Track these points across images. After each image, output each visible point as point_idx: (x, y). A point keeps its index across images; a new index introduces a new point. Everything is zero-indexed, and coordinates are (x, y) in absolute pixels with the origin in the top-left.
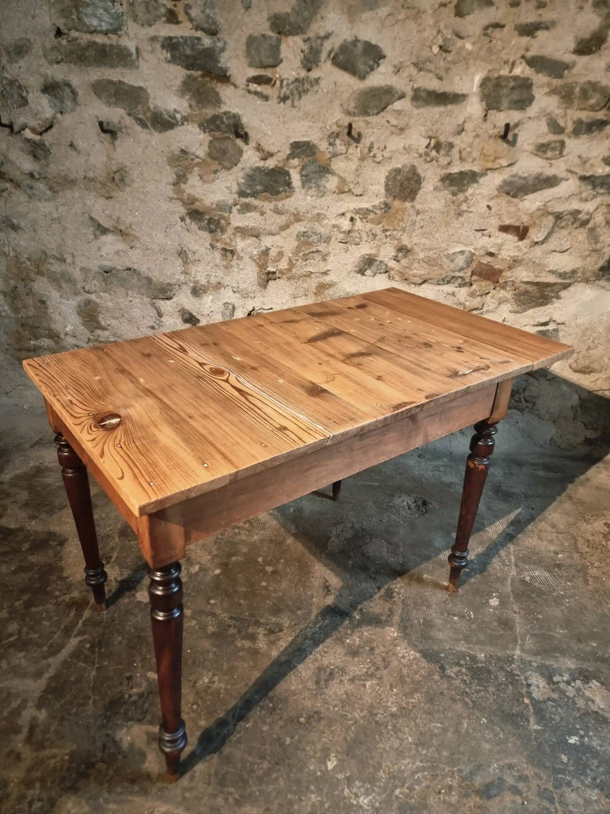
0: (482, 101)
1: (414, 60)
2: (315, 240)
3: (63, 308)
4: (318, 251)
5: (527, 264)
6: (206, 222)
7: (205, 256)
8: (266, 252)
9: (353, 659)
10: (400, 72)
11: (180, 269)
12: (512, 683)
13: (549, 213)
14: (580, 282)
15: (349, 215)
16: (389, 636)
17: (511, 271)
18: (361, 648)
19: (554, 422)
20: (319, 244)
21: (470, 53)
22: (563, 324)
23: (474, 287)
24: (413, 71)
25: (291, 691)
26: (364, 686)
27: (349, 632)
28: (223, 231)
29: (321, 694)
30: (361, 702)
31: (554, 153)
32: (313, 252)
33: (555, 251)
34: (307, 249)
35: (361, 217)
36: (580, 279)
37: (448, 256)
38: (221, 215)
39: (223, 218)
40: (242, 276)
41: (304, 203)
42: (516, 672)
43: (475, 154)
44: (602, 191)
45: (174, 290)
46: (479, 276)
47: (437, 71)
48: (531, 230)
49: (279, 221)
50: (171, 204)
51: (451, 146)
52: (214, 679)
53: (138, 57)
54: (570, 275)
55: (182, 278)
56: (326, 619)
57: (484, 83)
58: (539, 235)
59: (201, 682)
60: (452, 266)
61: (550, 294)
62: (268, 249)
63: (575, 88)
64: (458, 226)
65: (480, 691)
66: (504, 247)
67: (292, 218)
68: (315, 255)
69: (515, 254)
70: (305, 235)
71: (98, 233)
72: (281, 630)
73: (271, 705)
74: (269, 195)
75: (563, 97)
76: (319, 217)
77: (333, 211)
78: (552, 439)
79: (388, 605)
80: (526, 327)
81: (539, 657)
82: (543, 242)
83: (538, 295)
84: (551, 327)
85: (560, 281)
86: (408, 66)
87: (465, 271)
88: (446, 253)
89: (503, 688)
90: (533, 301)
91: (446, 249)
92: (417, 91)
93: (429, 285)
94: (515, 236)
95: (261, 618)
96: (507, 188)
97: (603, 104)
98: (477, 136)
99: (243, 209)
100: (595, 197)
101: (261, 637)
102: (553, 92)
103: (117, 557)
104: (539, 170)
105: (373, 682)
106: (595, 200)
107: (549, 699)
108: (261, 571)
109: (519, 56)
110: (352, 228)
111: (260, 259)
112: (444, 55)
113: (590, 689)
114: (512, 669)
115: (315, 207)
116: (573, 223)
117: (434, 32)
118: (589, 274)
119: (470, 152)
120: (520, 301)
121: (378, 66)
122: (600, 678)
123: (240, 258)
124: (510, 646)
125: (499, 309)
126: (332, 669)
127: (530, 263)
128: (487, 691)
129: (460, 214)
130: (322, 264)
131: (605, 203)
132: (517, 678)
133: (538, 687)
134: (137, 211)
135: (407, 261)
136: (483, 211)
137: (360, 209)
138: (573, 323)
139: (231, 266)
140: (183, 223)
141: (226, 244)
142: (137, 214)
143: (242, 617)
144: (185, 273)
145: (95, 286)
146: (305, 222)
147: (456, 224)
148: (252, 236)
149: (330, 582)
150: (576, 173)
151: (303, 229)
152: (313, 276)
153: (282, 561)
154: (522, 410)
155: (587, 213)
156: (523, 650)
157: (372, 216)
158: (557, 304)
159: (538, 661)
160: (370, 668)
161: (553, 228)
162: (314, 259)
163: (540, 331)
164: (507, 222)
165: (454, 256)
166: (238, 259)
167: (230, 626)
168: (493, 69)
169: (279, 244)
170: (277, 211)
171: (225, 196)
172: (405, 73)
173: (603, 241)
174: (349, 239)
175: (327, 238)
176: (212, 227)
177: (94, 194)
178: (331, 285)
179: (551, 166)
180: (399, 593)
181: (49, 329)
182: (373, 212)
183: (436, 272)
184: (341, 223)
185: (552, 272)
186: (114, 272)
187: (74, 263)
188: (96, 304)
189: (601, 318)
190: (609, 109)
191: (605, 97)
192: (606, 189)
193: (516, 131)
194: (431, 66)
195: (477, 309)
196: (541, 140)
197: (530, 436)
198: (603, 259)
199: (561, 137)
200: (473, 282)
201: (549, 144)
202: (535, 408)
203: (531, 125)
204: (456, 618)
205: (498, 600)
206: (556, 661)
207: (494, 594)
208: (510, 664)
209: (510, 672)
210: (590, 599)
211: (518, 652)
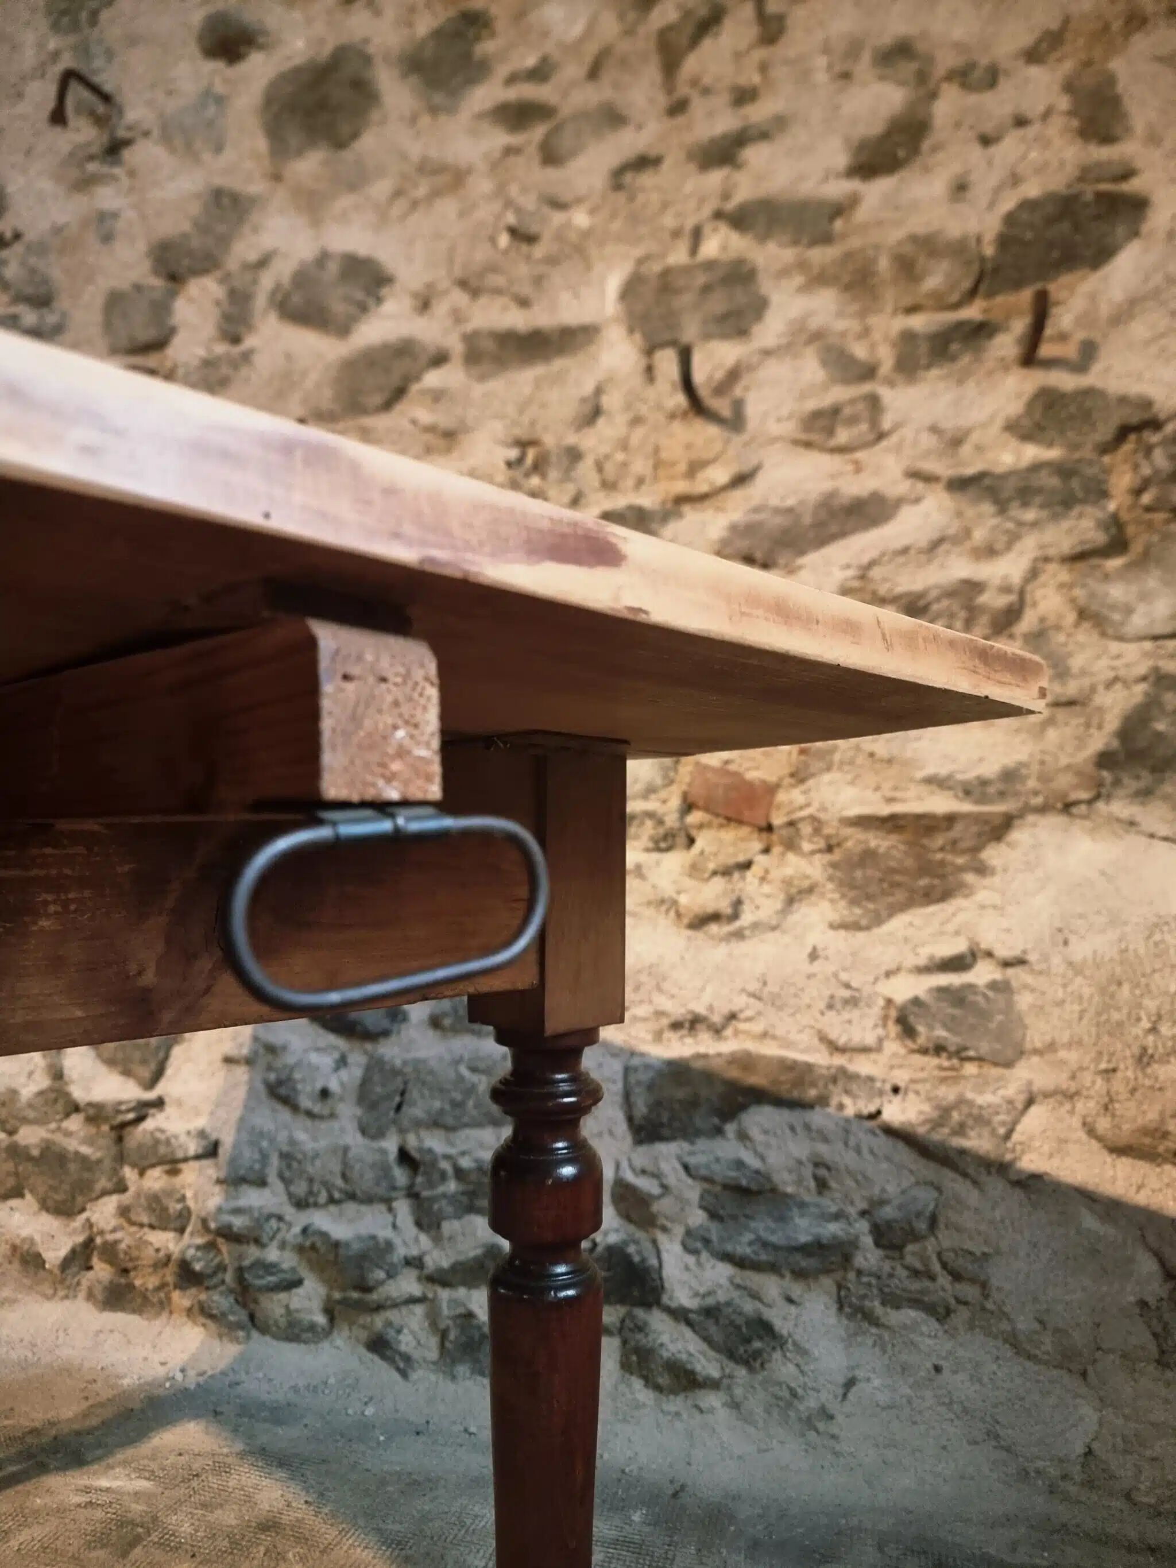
0: (631, 331)
1: (458, 272)
5: (852, 762)
10: (431, 307)
14: (1043, 810)
17: (803, 787)
19: (1084, 1374)
21: (586, 234)
22: (1020, 962)
23: (700, 845)
24: (459, 298)
31: (856, 430)
36: (1038, 800)
43: (640, 466)
44: (1030, 515)
47: (515, 288)
51: (574, 455)
54: (1000, 786)
57: (629, 291)
61: (949, 857)
63: (874, 261)
75: (848, 288)
78: (1089, 1452)
80: (892, 980)
83: (909, 863)
84: (982, 974)
85: (967, 807)
86: (446, 291)
87: (663, 794)
90: (898, 885)
92: (471, 339)
96: (743, 545)
97: (967, 284)
98: (637, 421)
100: (1013, 538)
102: (819, 279)
104: (827, 486)
106: (1018, 546)
109: (707, 211)
112: (524, 248)
117: (497, 206)
118: (1064, 782)
119: (625, 465)
120: (853, 887)
121: (379, 300)
125: (793, 919)
127: (860, 760)
131: (1052, 552)
138: (1056, 960)
150: (938, 480)
154: (941, 1313)
155: (1006, 589)
158: (984, 891)
163: (945, 991)
168: (647, 257)
172: (441, 308)
173: (1083, 672)
179: (857, 470)
185: (938, 783)
189: (1157, 937)
190: (990, 295)
191: (968, 263)
192: (1042, 507)
193: (738, 391)
194: (498, 280)
195: (715, 917)
196: (812, 405)
197: (997, 1437)
198: (1100, 727)
199: (866, 388)
200: (694, 833)
201: (835, 411)
202: (989, 1305)
203: (775, 370)
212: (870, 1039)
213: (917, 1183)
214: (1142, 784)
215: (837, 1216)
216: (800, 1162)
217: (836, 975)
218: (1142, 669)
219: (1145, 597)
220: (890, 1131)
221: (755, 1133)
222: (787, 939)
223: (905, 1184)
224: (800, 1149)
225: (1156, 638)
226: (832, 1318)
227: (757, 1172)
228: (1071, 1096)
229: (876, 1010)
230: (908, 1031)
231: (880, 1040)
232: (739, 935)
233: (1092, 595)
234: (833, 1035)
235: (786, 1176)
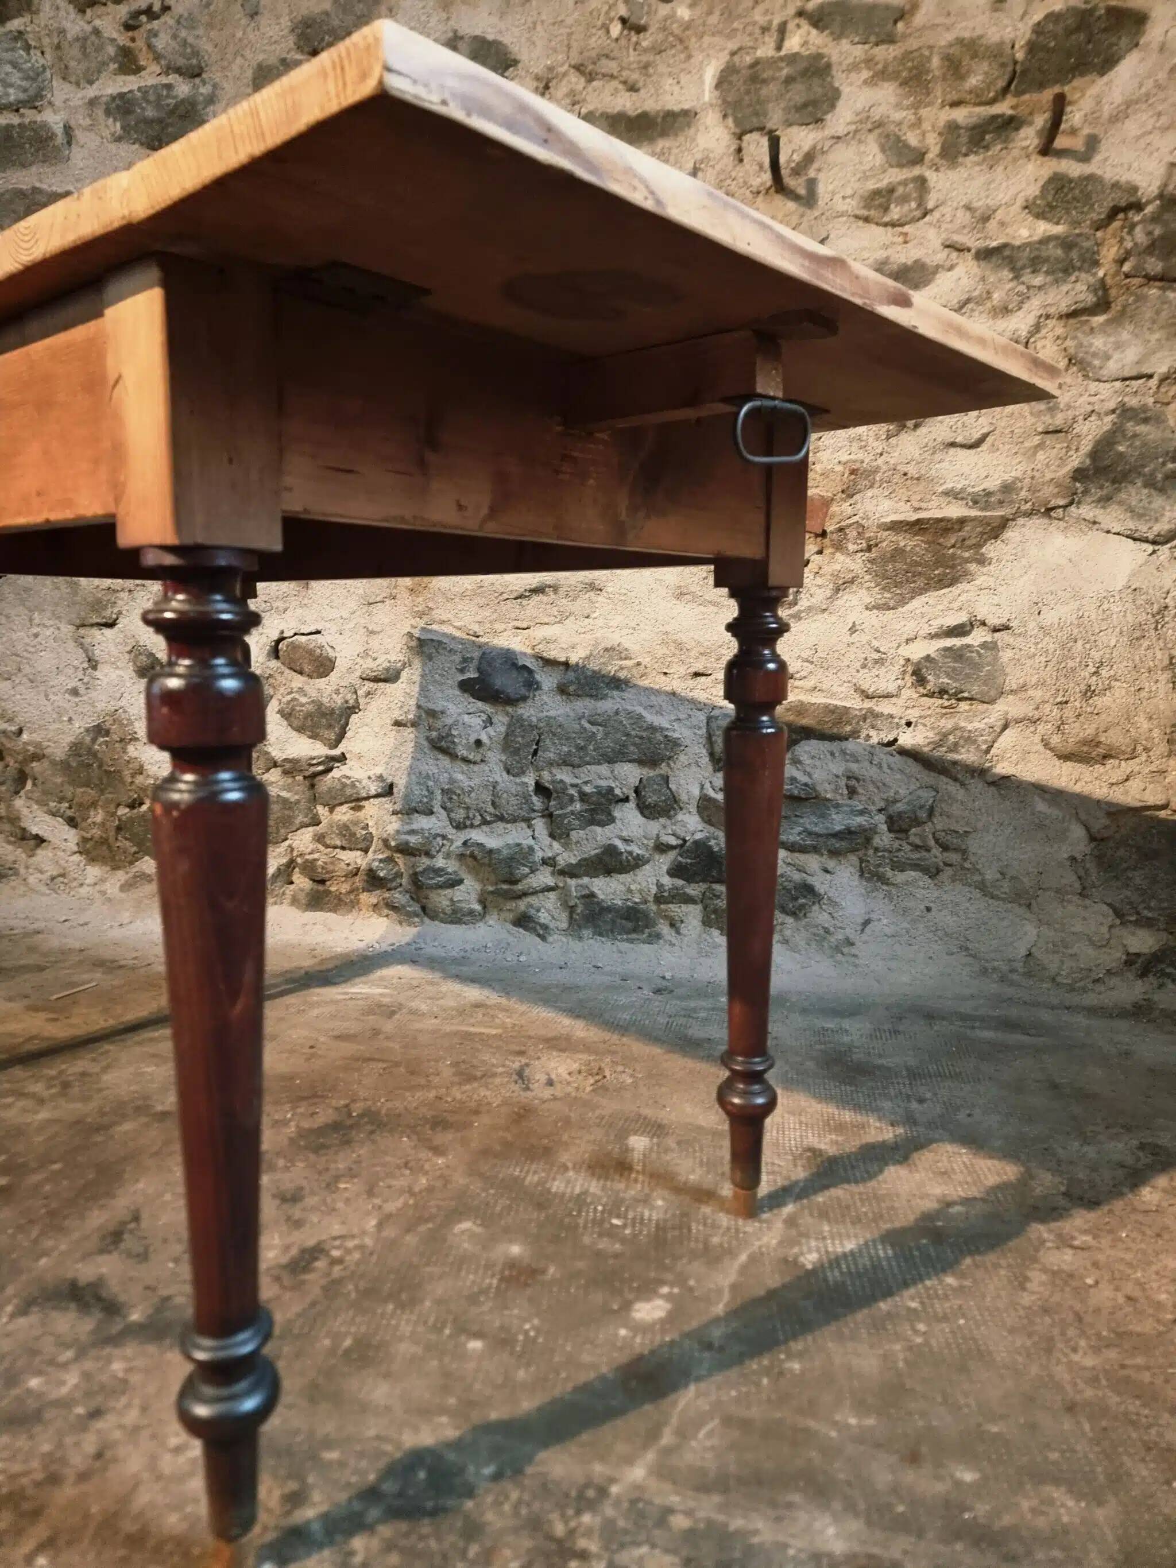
0: (725, 116)
1: (575, 57)
5: (889, 480)
10: (552, 90)
14: (1029, 514)
17: (852, 500)
19: (1029, 906)
21: (688, 26)
22: (1006, 628)
24: (576, 81)
31: (906, 208)
33: (953, 445)
36: (1029, 506)
44: (1038, 280)
45: (120, 603)
47: (625, 73)
53: (69, 143)
54: (999, 496)
57: (722, 82)
61: (959, 552)
63: (929, 59)
66: (827, 443)
69: (853, 457)
75: (904, 83)
78: (1029, 954)
80: (912, 646)
81: (716, 1499)
83: (928, 557)
85: (974, 513)
86: (565, 74)
90: (920, 574)
97: (1001, 84)
100: (1024, 299)
102: (881, 75)
104: (883, 253)
106: (1027, 305)
109: (791, 10)
112: (634, 37)
118: (1047, 491)
120: (885, 577)
124: (621, 1449)
125: (838, 603)
127: (896, 478)
131: (1052, 310)
138: (1032, 625)
150: (969, 250)
154: (933, 872)
156: (662, 1472)
158: (983, 577)
159: (702, 1514)
163: (947, 649)
168: (740, 49)
172: (560, 90)
173: (1069, 407)
179: (906, 242)
180: (335, 1262)
185: (953, 495)
189: (1105, 606)
190: (1019, 93)
191: (1003, 65)
192: (1047, 273)
193: (812, 173)
194: (612, 66)
196: (872, 185)
197: (967, 949)
198: (1077, 450)
199: (917, 171)
201: (891, 190)
202: (967, 865)
203: (842, 154)
204: (475, 1345)
205: (668, 1306)
206: (778, 1519)
207: (665, 1290)
208: (579, 1512)
209: (559, 1542)
210: (1012, 1331)
211: (638, 1473)
212: (892, 688)
213: (921, 787)
214: (1105, 492)
215: (862, 813)
216: (837, 776)
217: (869, 643)
218: (1112, 405)
219: (1119, 346)
220: (904, 752)
221: (805, 758)
222: (834, 618)
223: (913, 787)
224: (838, 767)
225: (1125, 379)
226: (856, 881)
227: (806, 785)
228: (1035, 722)
229: (897, 669)
230: (920, 680)
231: (900, 688)
232: (797, 617)
233: (1081, 345)
234: (865, 687)
235: (828, 787)
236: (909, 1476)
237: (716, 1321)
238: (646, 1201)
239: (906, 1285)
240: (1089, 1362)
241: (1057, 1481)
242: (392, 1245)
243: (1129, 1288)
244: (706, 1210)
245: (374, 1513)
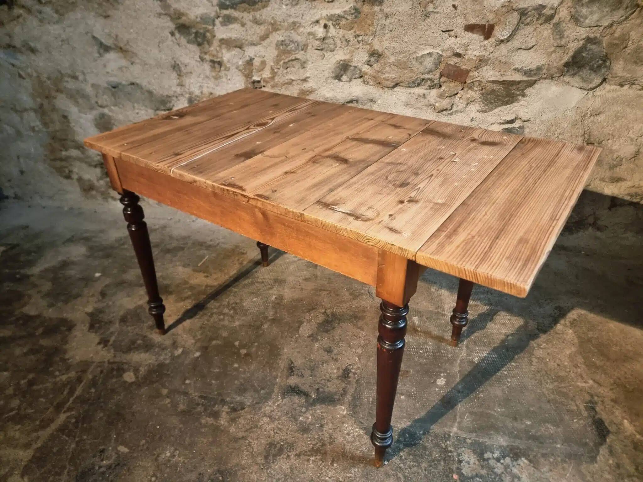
2: (293, 48)
3: (82, 121)
4: (297, 59)
5: (493, 63)
6: (193, 35)
7: (196, 68)
8: (250, 62)
9: (303, 435)
11: (175, 82)
12: (444, 459)
13: (514, 10)
14: (545, 79)
15: (322, 23)
16: (339, 413)
17: (478, 71)
18: (312, 425)
20: (297, 52)
22: (528, 121)
23: (443, 88)
25: (241, 465)
26: (308, 460)
27: (304, 410)
28: (210, 43)
29: (267, 469)
30: (302, 476)
32: (292, 60)
33: (521, 48)
34: (287, 57)
35: (334, 23)
36: (546, 76)
37: (417, 59)
38: (206, 28)
39: (208, 31)
40: (230, 86)
41: (279, 13)
42: (450, 449)
45: (173, 102)
46: (447, 77)
48: (496, 28)
49: (258, 31)
50: (160, 20)
52: (175, 454)
54: (535, 72)
55: (178, 90)
56: (285, 398)
58: (504, 33)
59: (163, 456)
60: (422, 69)
61: (516, 92)
62: (251, 60)
64: (425, 28)
65: (414, 466)
66: (471, 47)
67: (270, 27)
68: (294, 63)
69: (481, 54)
70: (283, 43)
71: (102, 51)
72: (243, 408)
73: (220, 478)
74: (247, 6)
76: (295, 26)
77: (308, 19)
79: (343, 385)
80: (493, 126)
81: (474, 434)
82: (508, 40)
83: (504, 93)
84: (517, 124)
85: (525, 78)
87: (434, 73)
88: (415, 56)
89: (435, 464)
90: (500, 100)
91: (415, 52)
93: (402, 88)
94: (480, 35)
95: (228, 397)
99: (225, 21)
101: (224, 415)
103: (114, 341)
105: (318, 457)
107: (477, 476)
108: (235, 353)
110: (326, 35)
111: (245, 69)
113: (518, 466)
114: (446, 446)
115: (290, 16)
116: (537, 20)
118: (553, 71)
120: (486, 100)
122: (529, 456)
123: (228, 69)
124: (449, 423)
125: (467, 109)
126: (282, 445)
127: (496, 62)
128: (419, 466)
129: (426, 16)
130: (302, 71)
132: (450, 454)
133: (469, 464)
134: (132, 28)
135: (379, 66)
136: (448, 11)
137: (331, 15)
138: (538, 120)
139: (220, 77)
140: (173, 38)
141: (214, 56)
142: (132, 31)
143: (211, 396)
144: (181, 85)
145: (106, 101)
146: (283, 31)
147: (423, 26)
148: (236, 47)
149: (295, 364)
151: (281, 38)
152: (294, 83)
153: (256, 344)
155: (552, 8)
156: (460, 428)
157: (344, 22)
158: (523, 101)
159: (473, 439)
160: (317, 444)
161: (518, 25)
162: (294, 67)
163: (506, 129)
164: (473, 21)
165: (422, 59)
166: (225, 70)
167: (198, 404)
169: (261, 54)
170: (257, 22)
171: (207, 10)
173: (568, 37)
174: (324, 46)
175: (304, 45)
176: (199, 40)
177: (93, 14)
178: (311, 92)
180: (354, 374)
181: (74, 141)
182: (344, 17)
183: (406, 75)
184: (315, 31)
185: (517, 70)
186: (120, 87)
187: (85, 80)
188: (109, 117)
189: (566, 113)
195: (446, 110)
198: (567, 54)
200: (442, 84)
204: (403, 397)
205: (445, 380)
206: (490, 438)
207: (442, 375)
208: (446, 441)
209: (445, 449)
210: (531, 379)
211: (455, 429)
214: (575, 72)
218: (584, 36)
219: (592, 13)
222: (465, 115)
225: (591, 27)
232: (451, 114)
233: (577, 11)
236: (515, 424)
237: (458, 383)
238: (426, 343)
239: (502, 366)
240: (551, 387)
241: (548, 423)
242: (366, 366)
243: (558, 362)
244: (443, 344)
245: (401, 446)
